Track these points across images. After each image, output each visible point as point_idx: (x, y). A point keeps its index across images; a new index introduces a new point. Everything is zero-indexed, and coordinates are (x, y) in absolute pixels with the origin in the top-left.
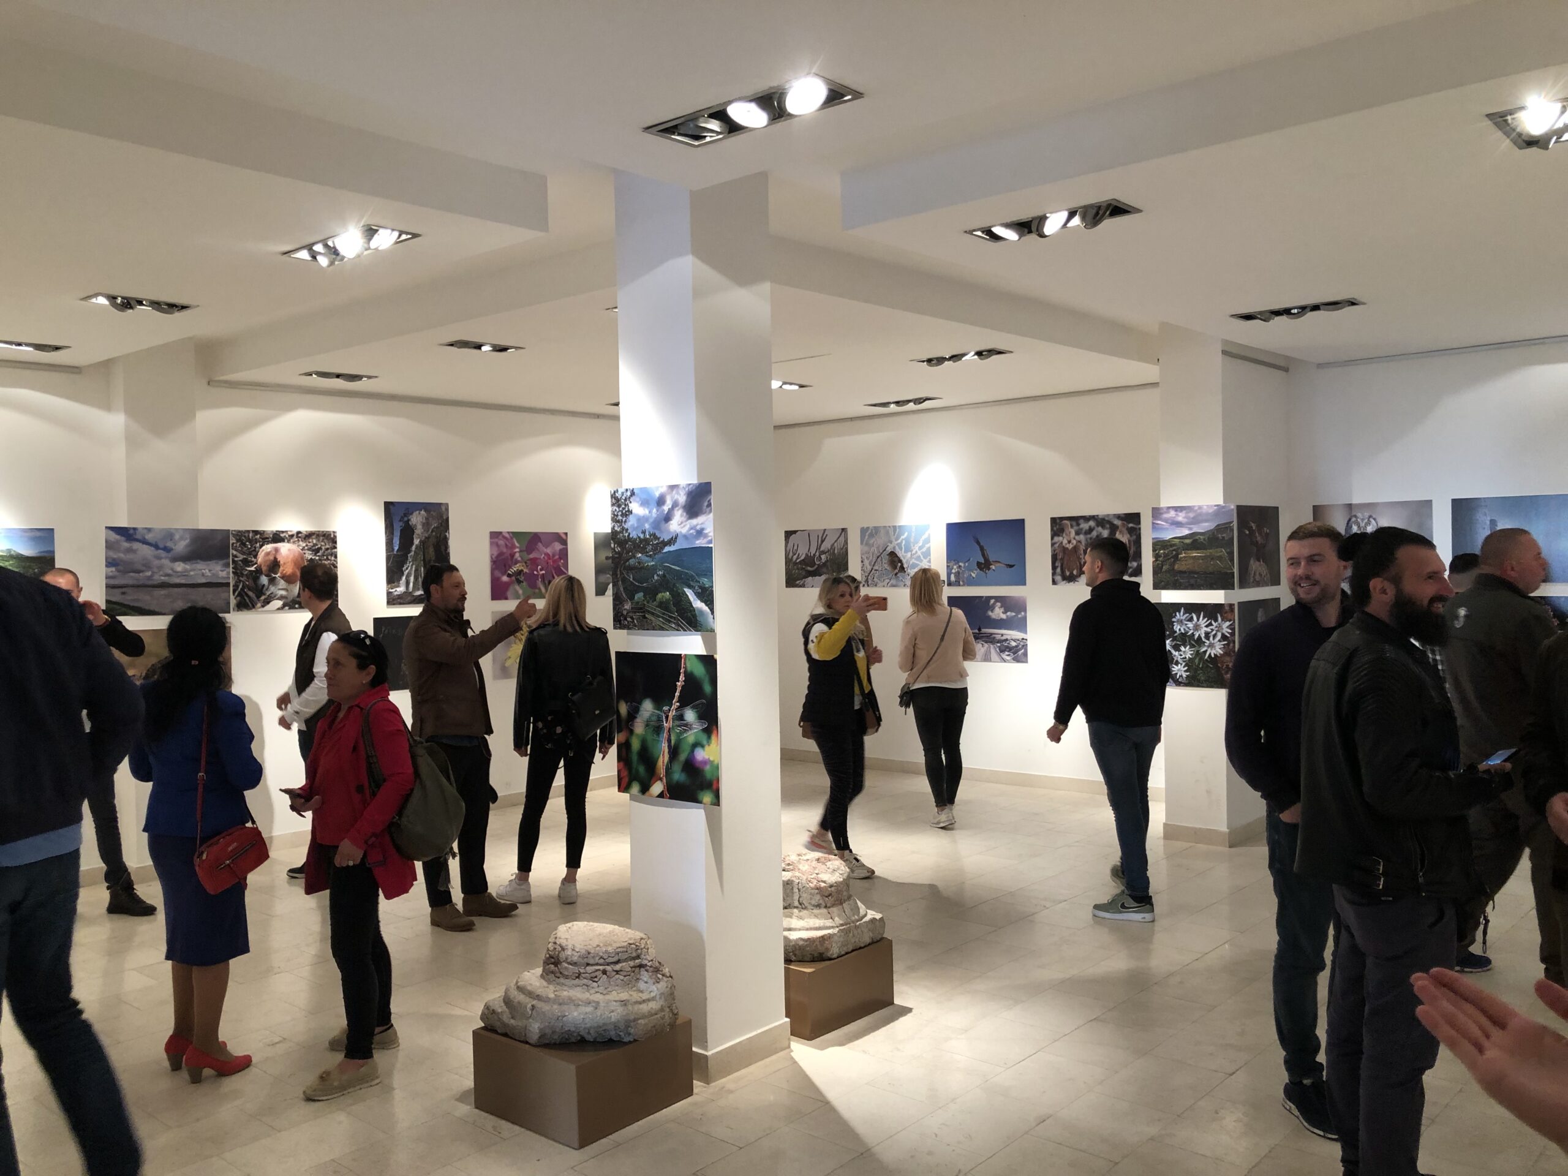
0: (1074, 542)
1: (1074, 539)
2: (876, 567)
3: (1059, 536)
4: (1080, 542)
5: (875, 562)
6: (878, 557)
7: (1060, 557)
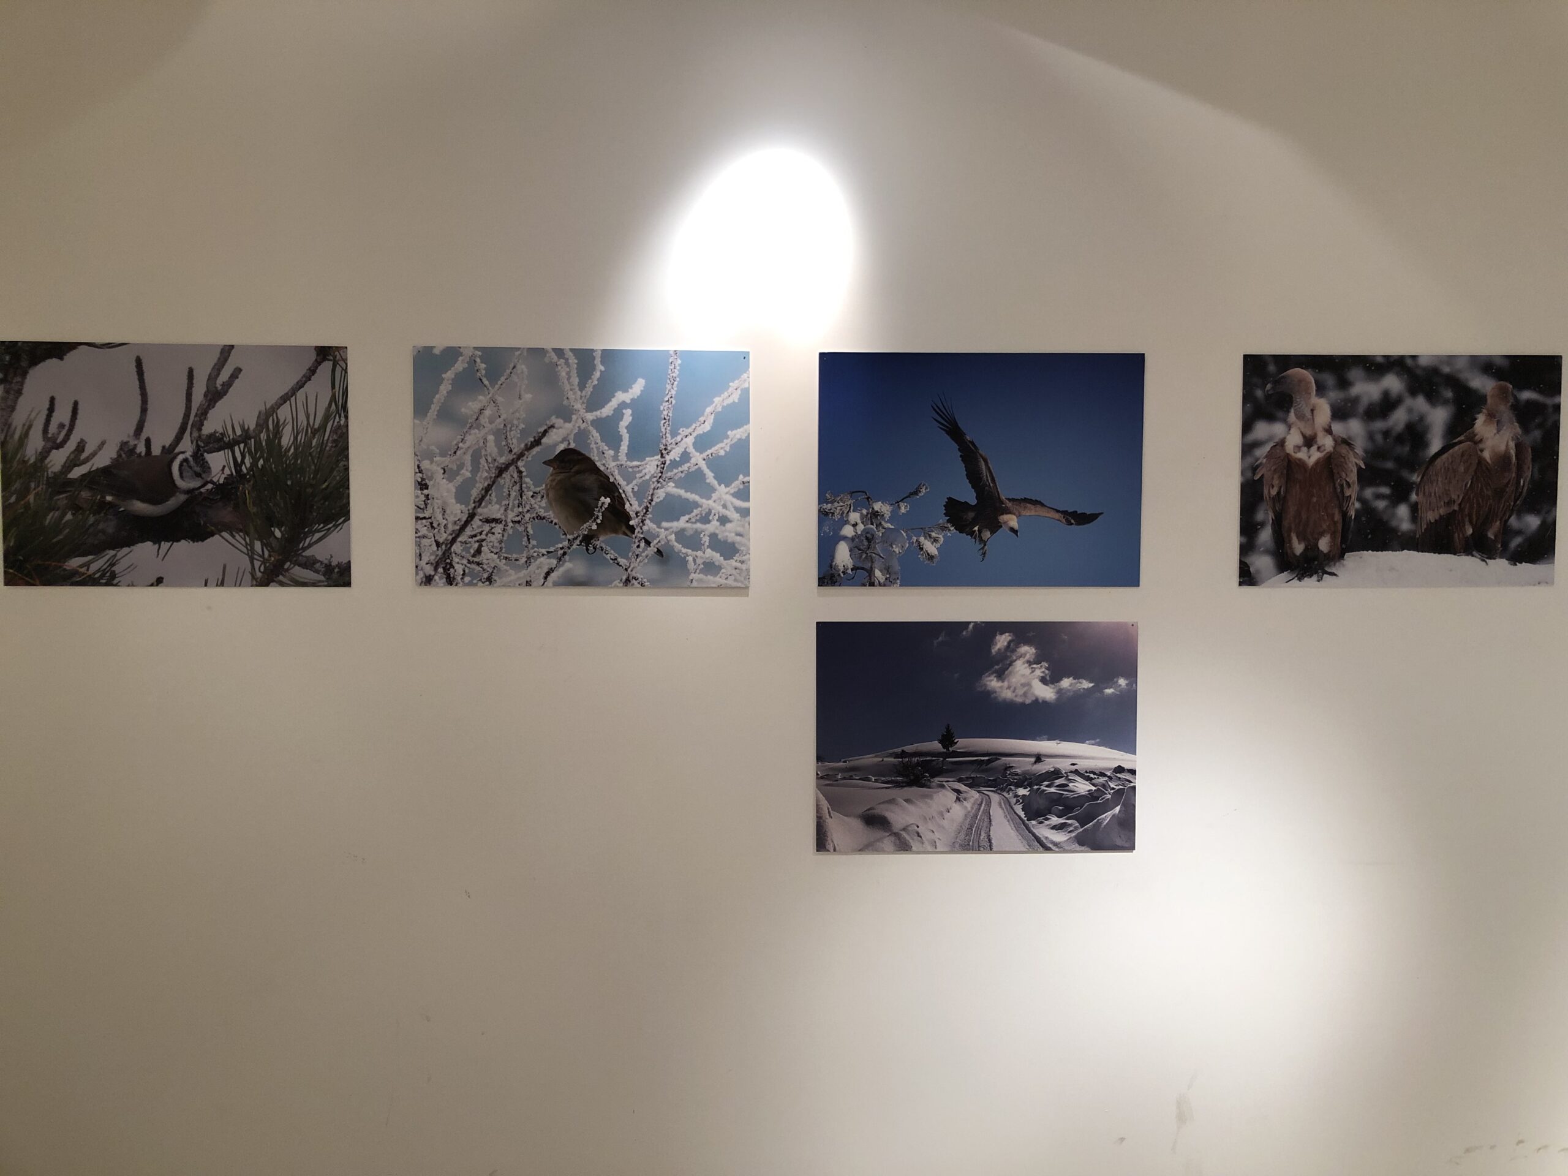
0: (1328, 443)
1: (1329, 431)
2: (492, 509)
3: (1271, 418)
4: (1346, 442)
5: (488, 489)
6: (501, 471)
7: (1274, 492)
